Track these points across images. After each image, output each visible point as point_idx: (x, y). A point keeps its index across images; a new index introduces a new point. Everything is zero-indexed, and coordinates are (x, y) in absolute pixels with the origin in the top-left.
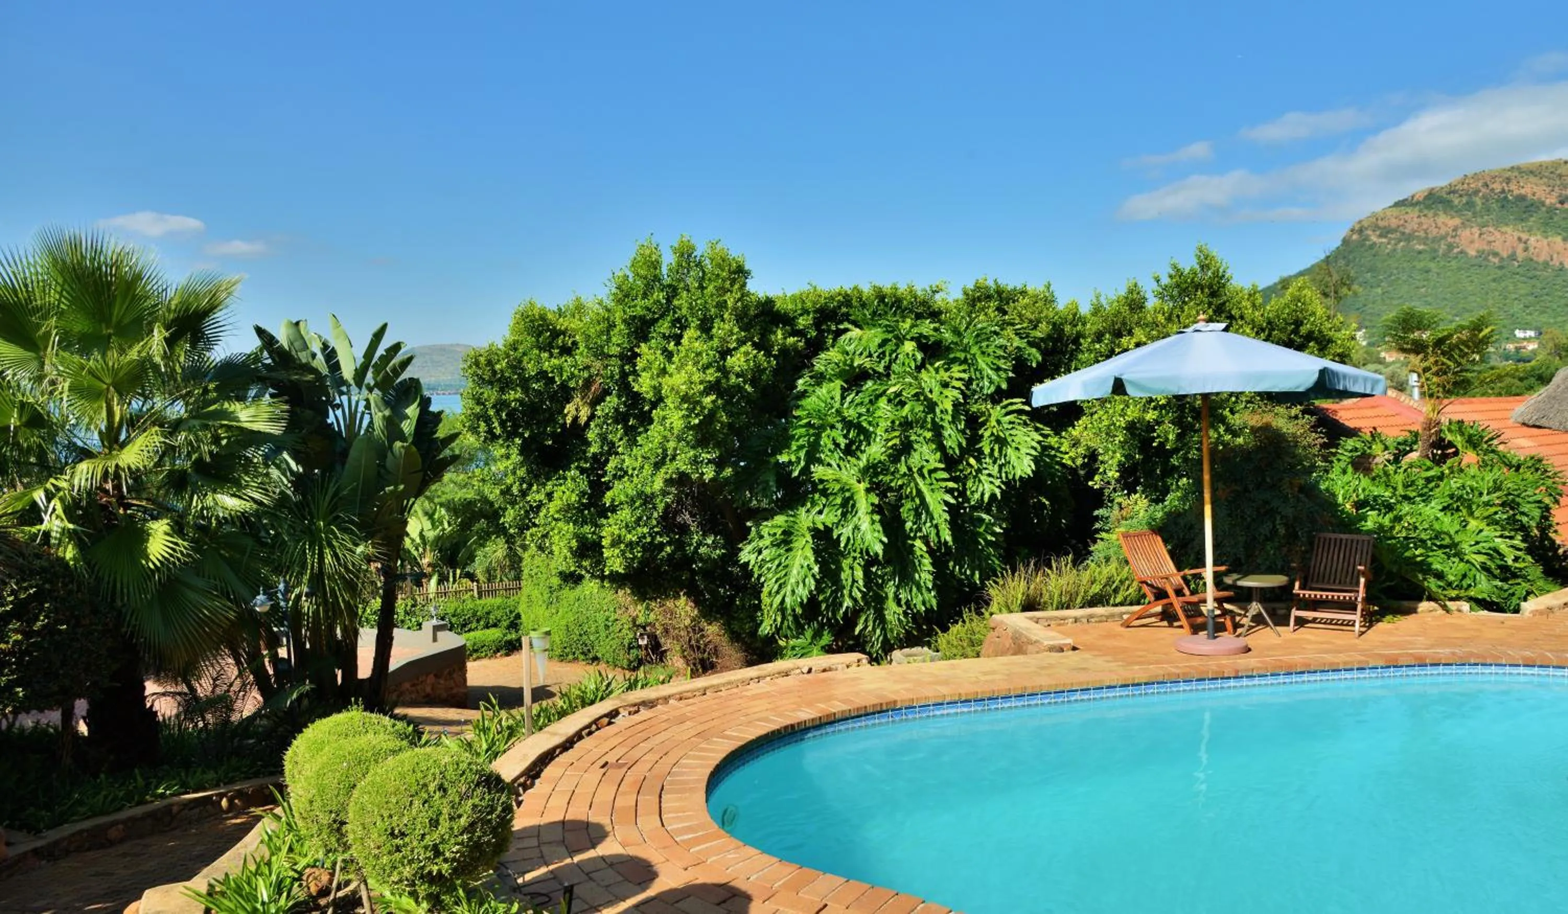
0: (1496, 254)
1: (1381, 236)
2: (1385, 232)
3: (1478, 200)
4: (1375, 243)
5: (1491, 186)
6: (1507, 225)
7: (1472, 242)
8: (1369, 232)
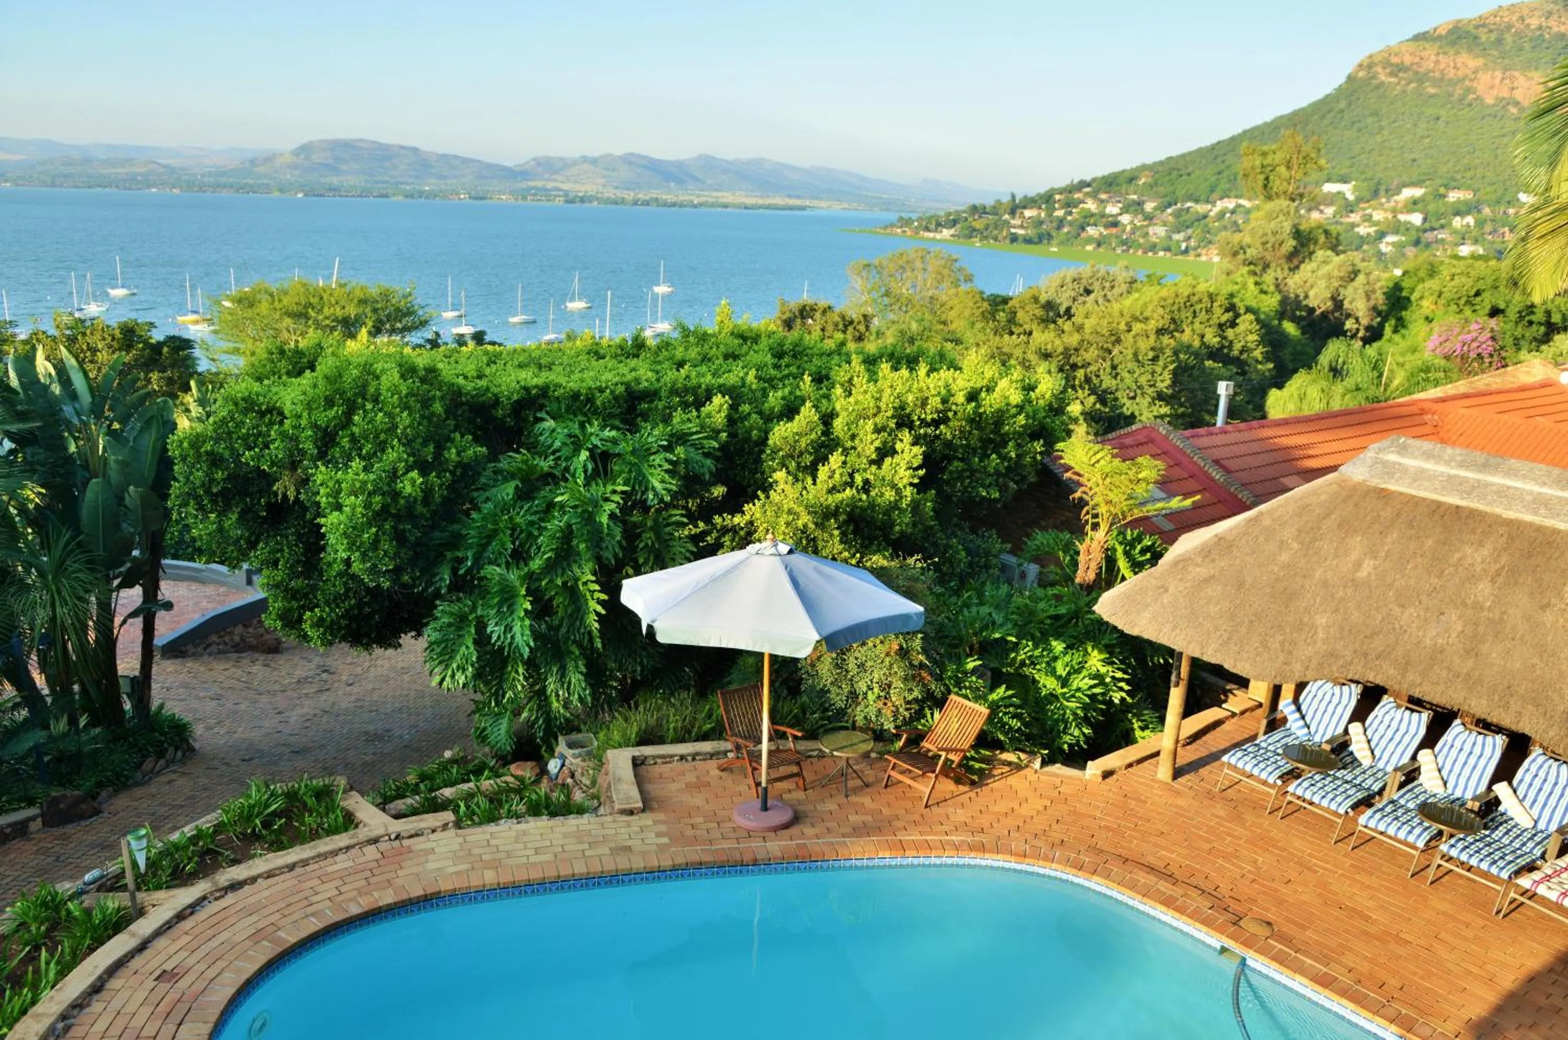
0: (1517, 104)
1: (1392, 74)
2: (1397, 69)
3: (1509, 38)
4: (1382, 83)
5: (1528, 21)
6: (1536, 69)
7: (1492, 87)
8: (1379, 69)
